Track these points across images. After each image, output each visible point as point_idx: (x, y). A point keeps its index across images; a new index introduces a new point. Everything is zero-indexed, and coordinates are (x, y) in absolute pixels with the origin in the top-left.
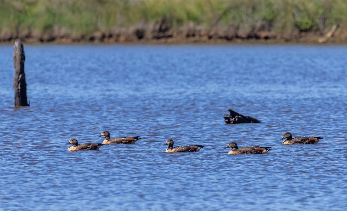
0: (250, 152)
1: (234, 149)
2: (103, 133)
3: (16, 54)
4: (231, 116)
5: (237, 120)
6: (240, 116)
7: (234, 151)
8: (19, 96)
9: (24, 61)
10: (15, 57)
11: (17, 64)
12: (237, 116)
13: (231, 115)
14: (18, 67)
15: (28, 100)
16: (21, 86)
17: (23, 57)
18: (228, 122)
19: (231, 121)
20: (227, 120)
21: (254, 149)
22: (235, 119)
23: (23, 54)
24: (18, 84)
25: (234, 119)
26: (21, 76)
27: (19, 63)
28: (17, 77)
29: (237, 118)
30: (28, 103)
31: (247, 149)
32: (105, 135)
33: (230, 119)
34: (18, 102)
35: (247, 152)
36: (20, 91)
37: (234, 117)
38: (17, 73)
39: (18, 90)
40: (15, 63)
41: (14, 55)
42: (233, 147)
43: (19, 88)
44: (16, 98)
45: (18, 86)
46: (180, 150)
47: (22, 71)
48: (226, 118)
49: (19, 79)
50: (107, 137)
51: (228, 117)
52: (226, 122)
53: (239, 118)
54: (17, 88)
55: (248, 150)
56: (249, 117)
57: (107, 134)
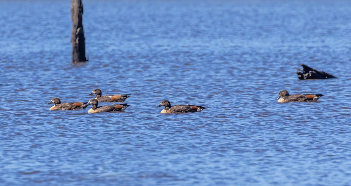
0: (185, 111)
1: (167, 108)
2: (94, 91)
3: (74, 6)
4: (304, 72)
5: (310, 75)
6: (314, 72)
7: (167, 110)
8: (77, 52)
9: (82, 14)
10: (73, 10)
11: (74, 17)
12: (310, 72)
13: (304, 70)
14: (76, 20)
15: (86, 56)
16: (79, 40)
17: (81, 10)
18: (302, 78)
19: (304, 76)
20: (300, 76)
21: (188, 108)
22: (309, 75)
23: (81, 6)
24: (76, 38)
25: (307, 74)
26: (79, 29)
27: (77, 15)
28: (75, 30)
29: (311, 73)
30: (87, 59)
31: (181, 108)
32: (96, 94)
33: (304, 74)
34: (76, 57)
35: (182, 111)
36: (77, 45)
37: (308, 72)
38: (75, 26)
39: (76, 44)
40: (73, 16)
41: (71, 7)
42: (166, 105)
43: (77, 42)
44: (73, 53)
45: (75, 41)
46: (103, 110)
47: (80, 25)
48: (299, 74)
49: (77, 33)
50: (98, 95)
51: (302, 72)
52: (299, 78)
53: (312, 74)
54: (75, 43)
55: (183, 109)
56: (324, 73)
57: (98, 92)
